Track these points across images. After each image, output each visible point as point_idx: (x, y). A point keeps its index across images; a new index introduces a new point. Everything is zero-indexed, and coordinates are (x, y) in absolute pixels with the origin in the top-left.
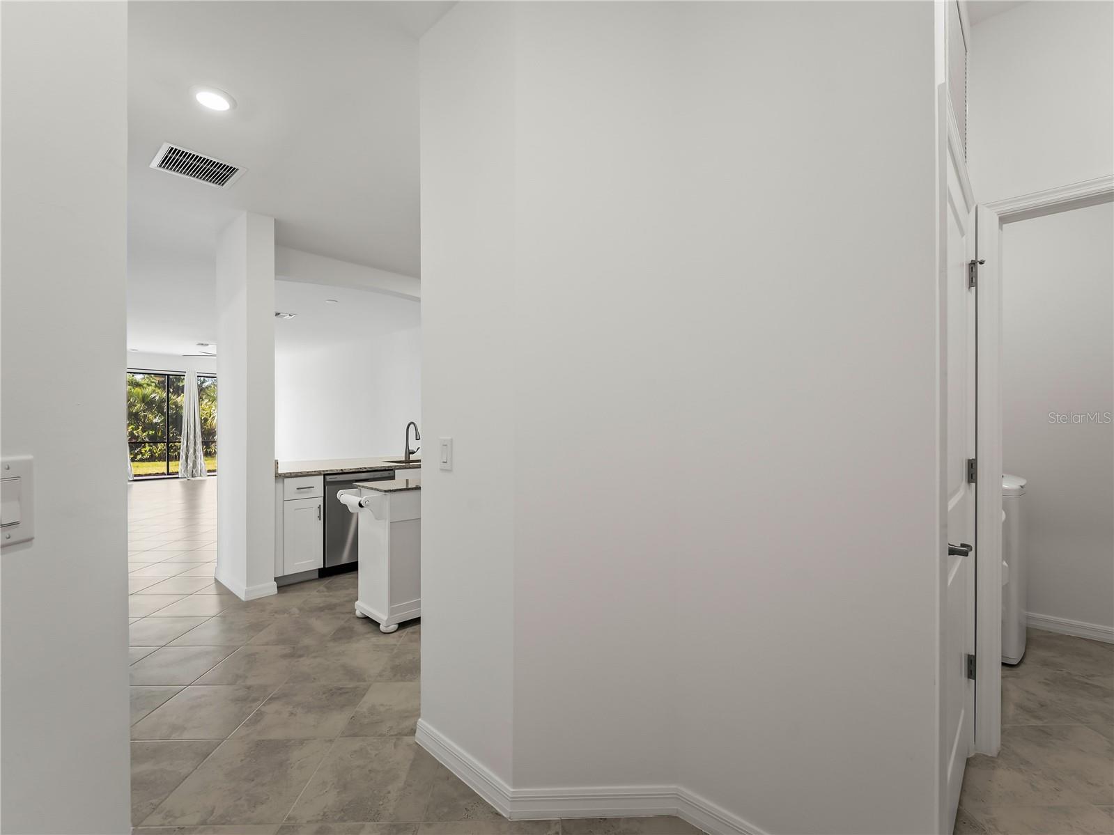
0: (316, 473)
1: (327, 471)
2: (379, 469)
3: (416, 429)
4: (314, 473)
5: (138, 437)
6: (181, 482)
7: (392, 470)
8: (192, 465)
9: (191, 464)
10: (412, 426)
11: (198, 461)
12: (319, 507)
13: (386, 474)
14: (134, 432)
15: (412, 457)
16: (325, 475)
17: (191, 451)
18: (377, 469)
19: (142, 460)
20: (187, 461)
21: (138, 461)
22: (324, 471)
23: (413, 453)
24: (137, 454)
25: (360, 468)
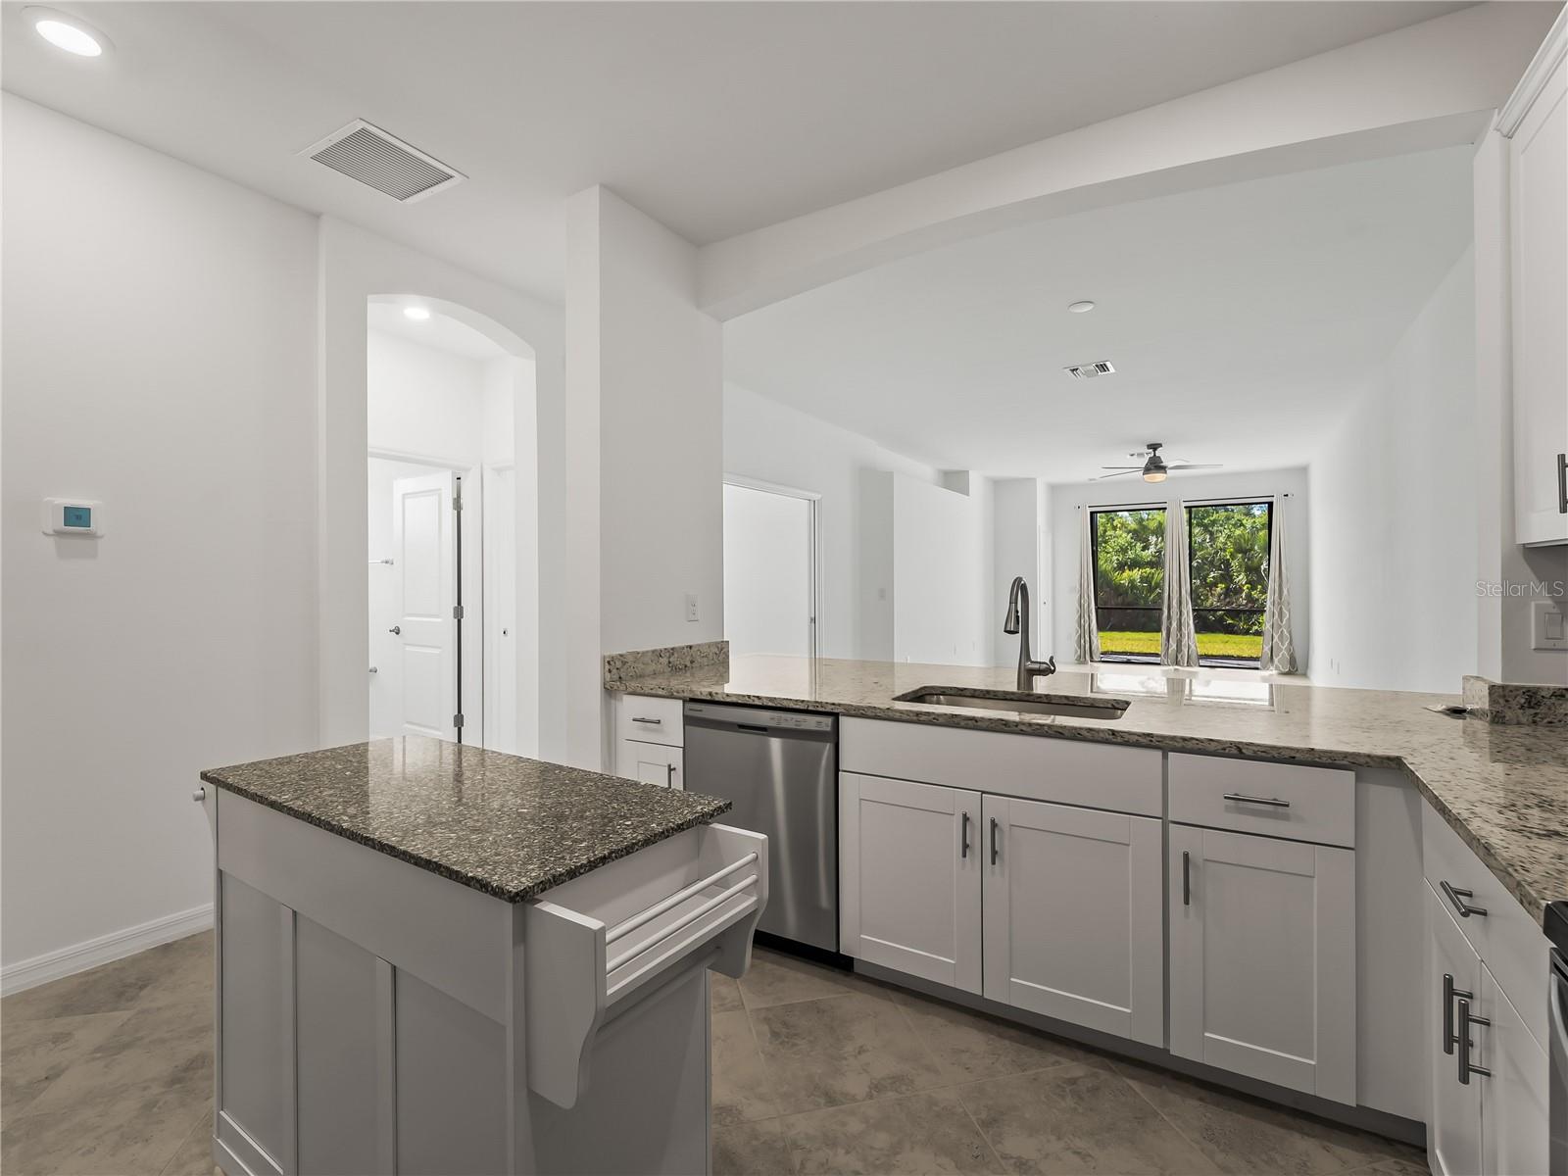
2: (792, 705)
8: (1174, 646)
9: (1173, 646)
11: (1185, 641)
12: (671, 768)
16: (684, 701)
17: (1174, 624)
20: (1168, 636)
25: (749, 696)
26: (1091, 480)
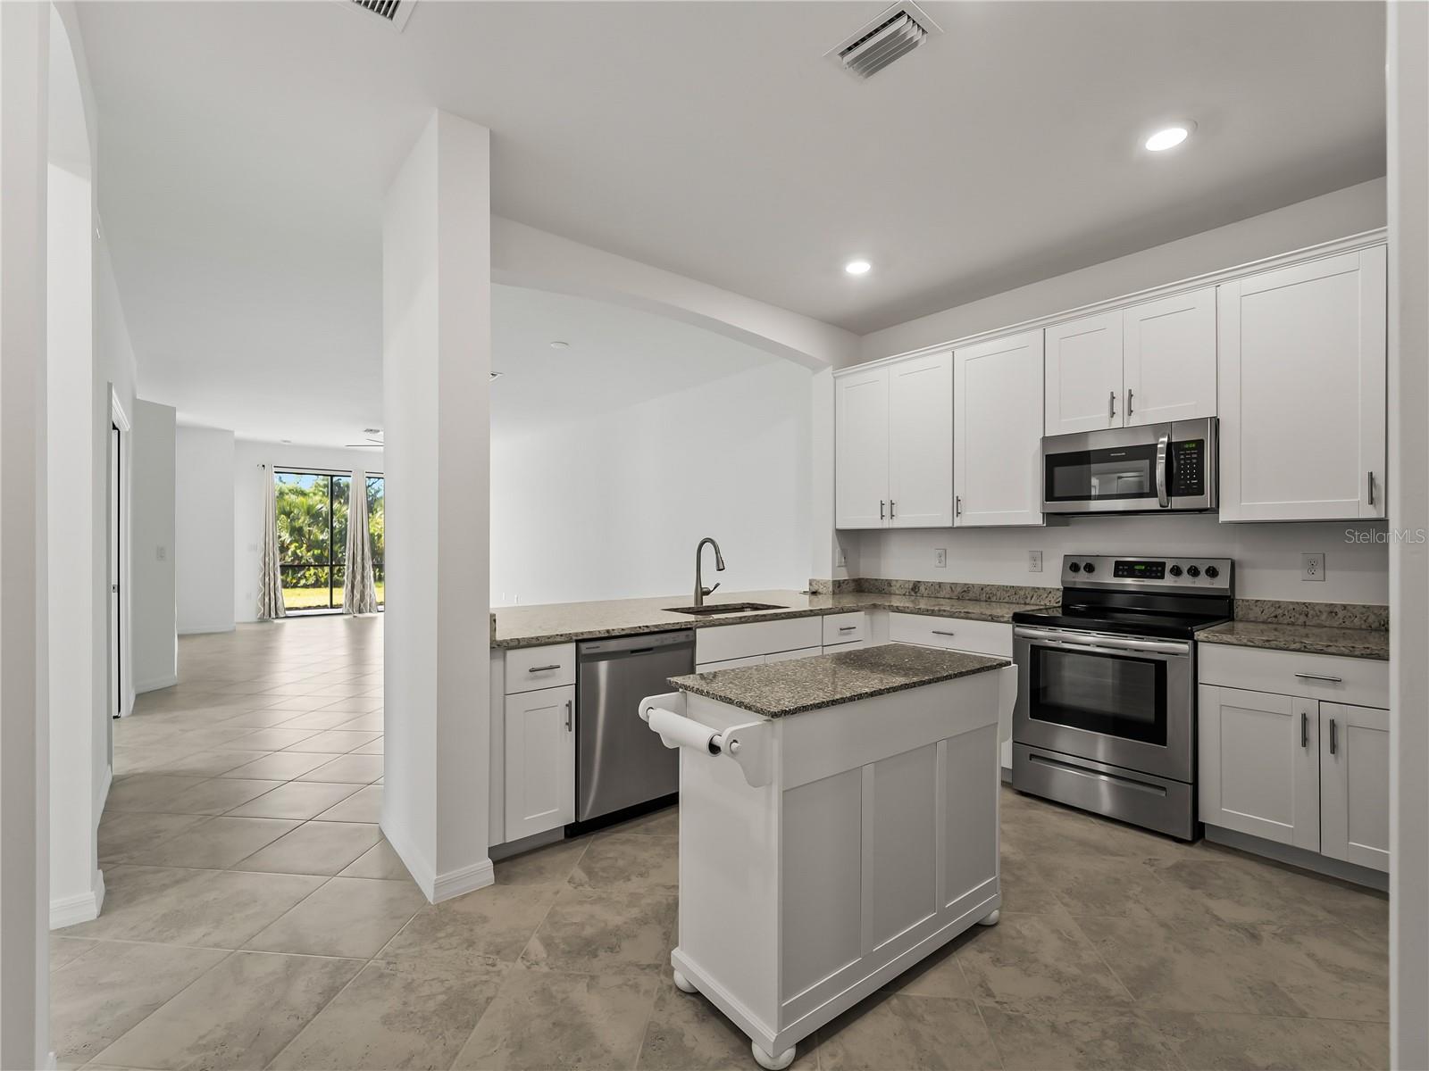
0: (562, 639)
1: (582, 634)
2: (671, 627)
3: (717, 552)
4: (559, 639)
5: (302, 557)
6: (346, 620)
7: (690, 629)
8: (359, 596)
9: (357, 596)
10: (708, 546)
11: (367, 589)
12: (569, 705)
13: (681, 637)
14: (298, 551)
15: (708, 601)
16: (578, 642)
17: (359, 578)
18: (667, 628)
19: (306, 586)
20: (353, 592)
21: (302, 587)
22: (576, 634)
23: (708, 593)
24: (300, 578)
25: (640, 627)
26: (285, 441)
